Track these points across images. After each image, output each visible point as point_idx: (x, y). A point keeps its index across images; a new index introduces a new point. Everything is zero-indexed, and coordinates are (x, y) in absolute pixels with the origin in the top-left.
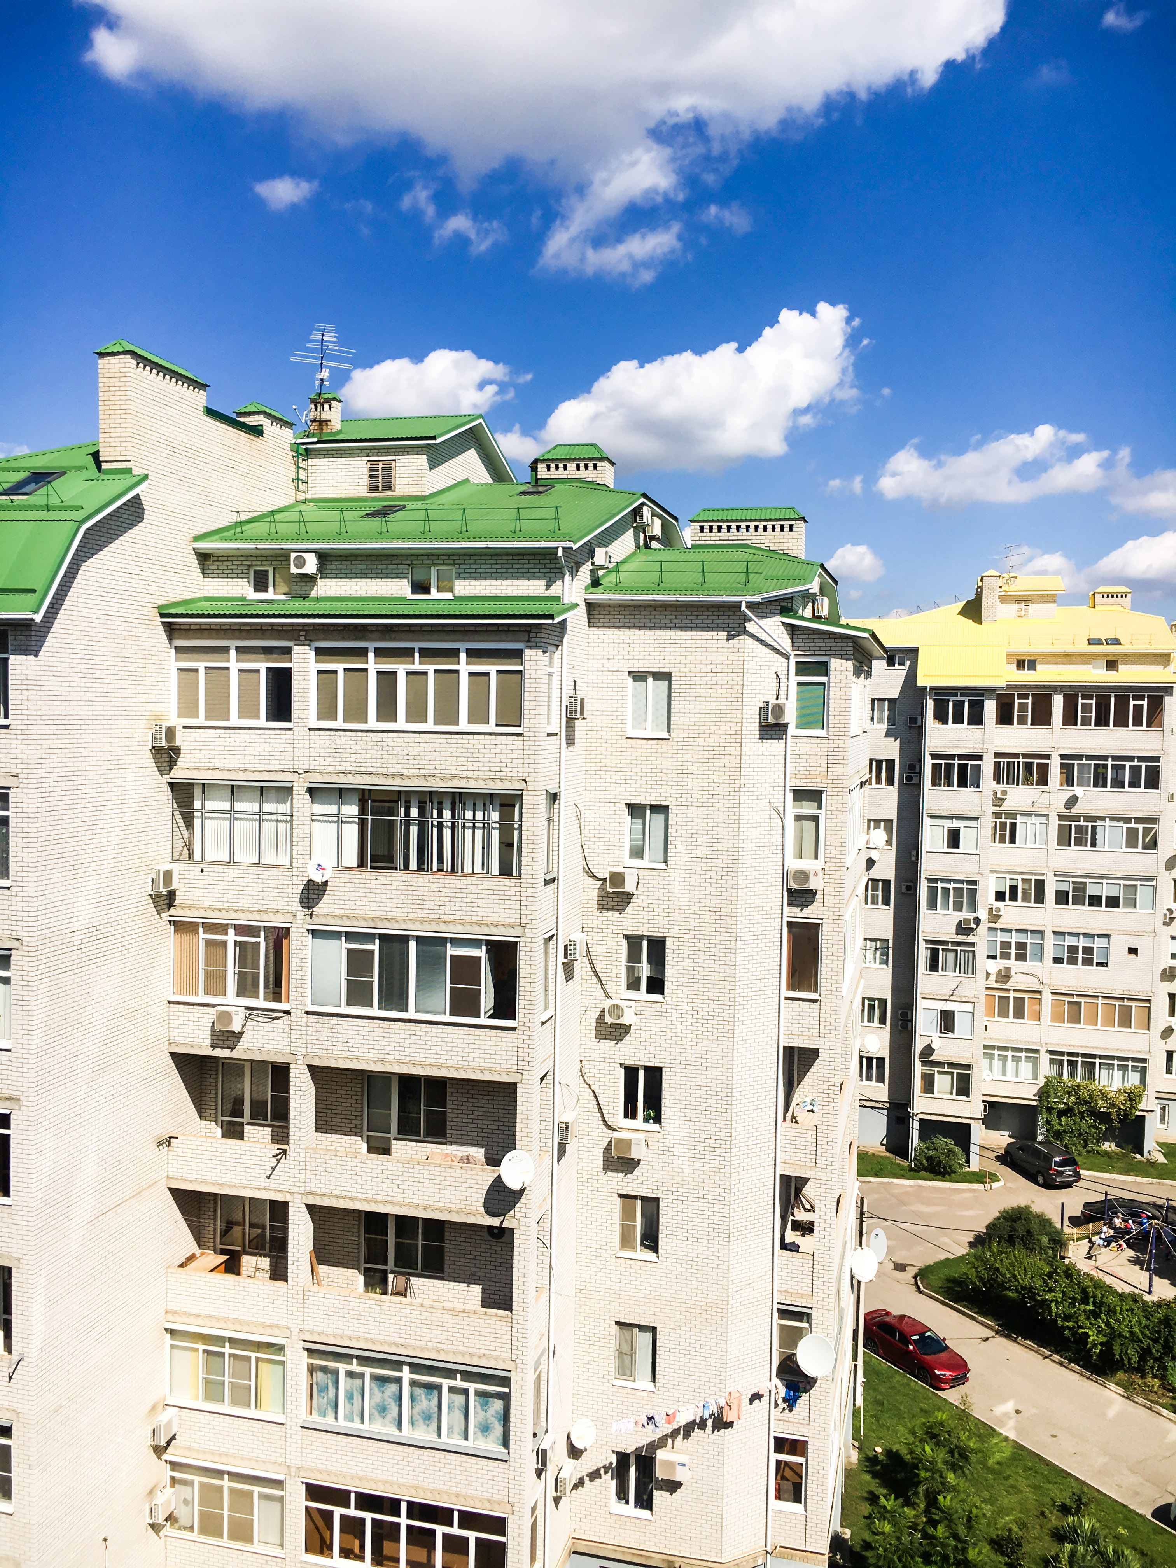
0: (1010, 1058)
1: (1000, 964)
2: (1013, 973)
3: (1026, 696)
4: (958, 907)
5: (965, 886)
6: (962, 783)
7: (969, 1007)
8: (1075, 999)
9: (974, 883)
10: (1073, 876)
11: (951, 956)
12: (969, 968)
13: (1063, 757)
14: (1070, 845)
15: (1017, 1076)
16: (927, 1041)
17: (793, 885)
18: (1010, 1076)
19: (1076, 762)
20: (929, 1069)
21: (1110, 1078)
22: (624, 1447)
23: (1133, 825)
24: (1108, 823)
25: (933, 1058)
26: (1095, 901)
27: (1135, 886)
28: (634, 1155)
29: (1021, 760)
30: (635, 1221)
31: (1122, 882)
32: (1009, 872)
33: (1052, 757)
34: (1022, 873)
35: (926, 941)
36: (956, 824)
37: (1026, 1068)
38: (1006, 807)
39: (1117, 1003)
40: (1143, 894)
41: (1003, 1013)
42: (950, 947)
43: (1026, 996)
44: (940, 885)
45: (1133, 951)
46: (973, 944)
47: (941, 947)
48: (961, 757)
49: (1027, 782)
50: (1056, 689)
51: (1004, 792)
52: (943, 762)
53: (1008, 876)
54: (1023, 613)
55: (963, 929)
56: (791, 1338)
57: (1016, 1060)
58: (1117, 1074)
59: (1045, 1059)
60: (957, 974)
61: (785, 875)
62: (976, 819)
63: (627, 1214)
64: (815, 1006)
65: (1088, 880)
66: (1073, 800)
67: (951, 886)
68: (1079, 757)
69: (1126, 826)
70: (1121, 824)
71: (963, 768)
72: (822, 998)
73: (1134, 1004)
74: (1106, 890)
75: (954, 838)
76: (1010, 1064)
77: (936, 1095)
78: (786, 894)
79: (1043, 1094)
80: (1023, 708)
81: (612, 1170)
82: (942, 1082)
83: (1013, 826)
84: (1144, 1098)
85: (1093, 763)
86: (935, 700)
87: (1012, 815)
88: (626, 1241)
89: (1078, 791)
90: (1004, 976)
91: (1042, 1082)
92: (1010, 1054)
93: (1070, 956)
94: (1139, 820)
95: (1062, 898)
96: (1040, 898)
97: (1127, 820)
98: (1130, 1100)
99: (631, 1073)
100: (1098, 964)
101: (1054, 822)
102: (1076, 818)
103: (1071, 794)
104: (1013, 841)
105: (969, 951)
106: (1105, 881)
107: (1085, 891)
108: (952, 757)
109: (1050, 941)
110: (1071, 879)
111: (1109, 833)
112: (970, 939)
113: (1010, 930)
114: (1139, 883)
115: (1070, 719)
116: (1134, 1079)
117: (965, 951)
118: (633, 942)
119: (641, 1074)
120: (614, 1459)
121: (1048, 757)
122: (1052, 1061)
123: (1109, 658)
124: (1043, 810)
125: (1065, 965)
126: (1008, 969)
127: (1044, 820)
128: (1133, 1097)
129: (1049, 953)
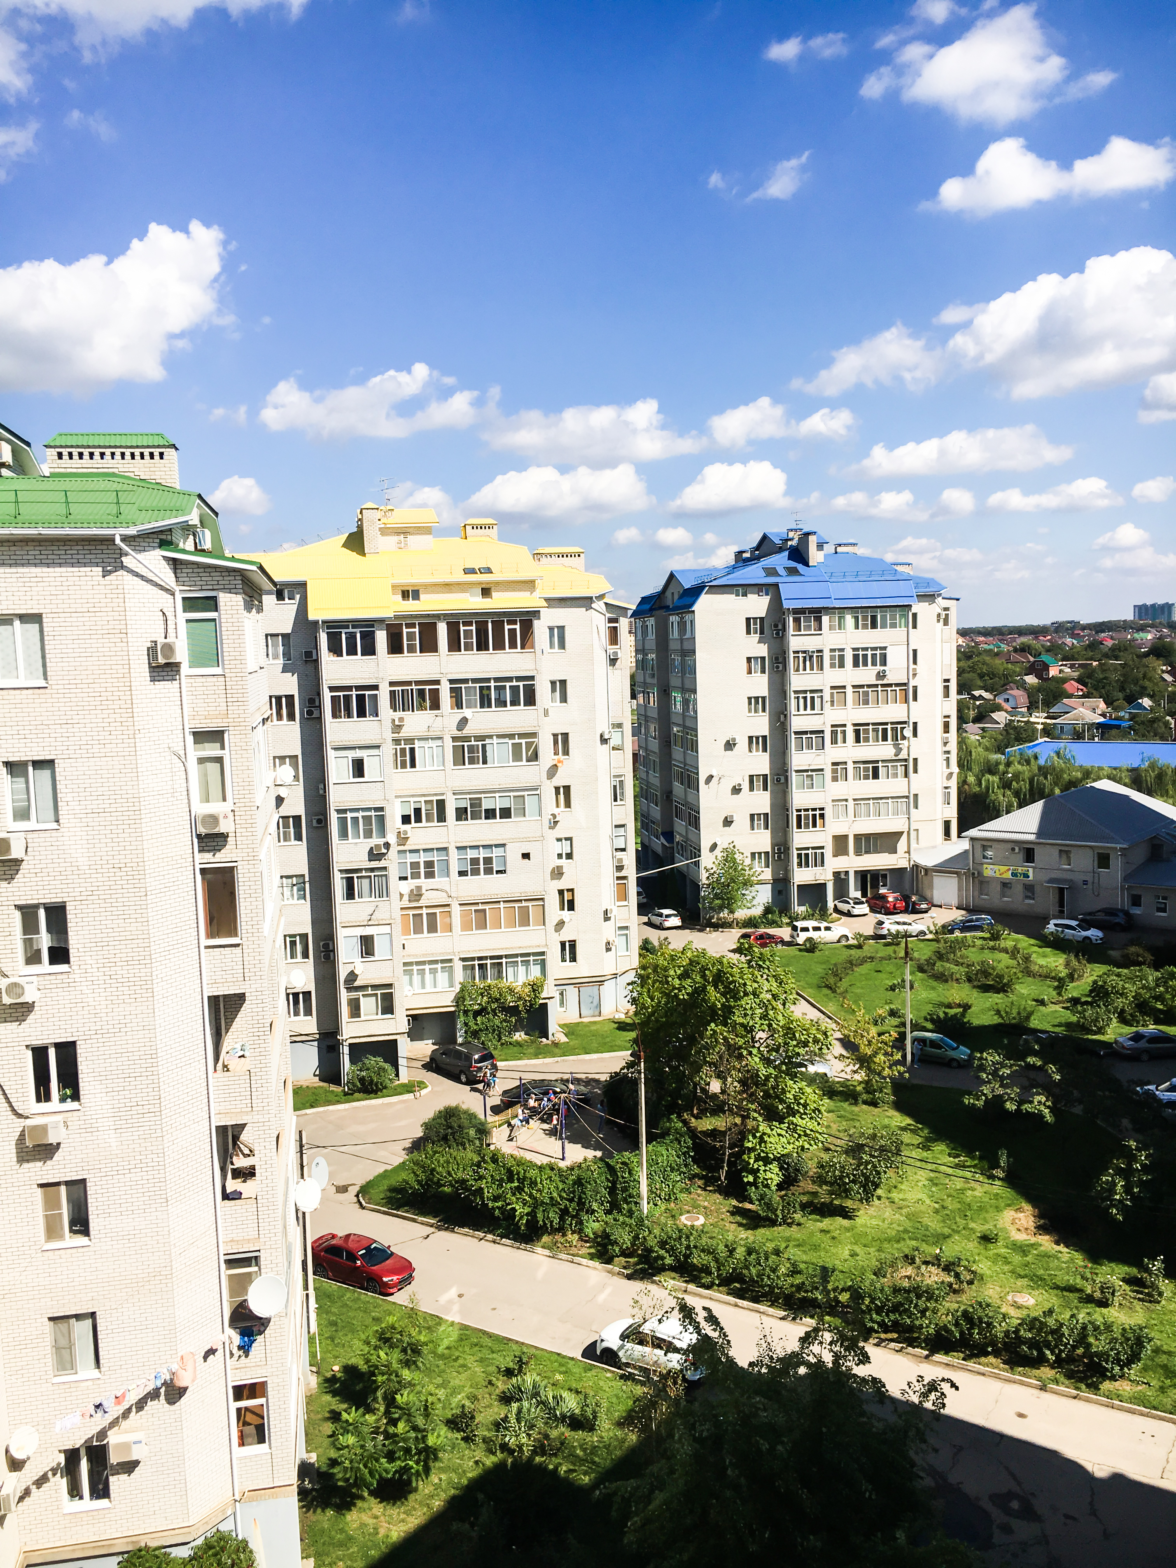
0: (427, 971)
1: (411, 883)
2: (424, 891)
3: (413, 625)
4: (368, 834)
5: (373, 813)
6: (362, 713)
7: (387, 929)
8: (481, 907)
9: (381, 809)
10: (469, 793)
11: (366, 882)
12: (383, 892)
13: (451, 681)
14: (464, 764)
15: (435, 987)
16: (349, 968)
17: (202, 830)
18: (429, 988)
19: (463, 686)
20: (354, 995)
21: (515, 975)
22: (72, 1443)
23: (517, 741)
24: (495, 740)
25: (356, 984)
26: (490, 814)
27: (523, 796)
28: (52, 1139)
29: (414, 687)
30: (59, 1207)
31: (512, 794)
32: (413, 796)
33: (442, 682)
34: (424, 795)
35: (340, 871)
36: (358, 754)
37: (442, 978)
38: (404, 733)
39: (516, 905)
40: (530, 803)
41: (418, 930)
42: (364, 874)
43: (437, 911)
44: (349, 815)
45: (526, 856)
46: (385, 868)
47: (355, 875)
48: (358, 688)
49: (421, 707)
50: (438, 617)
51: (401, 719)
52: (341, 694)
53: (412, 800)
54: (403, 545)
55: (374, 855)
56: (240, 1285)
57: (433, 972)
58: (522, 969)
59: (458, 966)
60: (373, 899)
61: (193, 822)
62: (378, 747)
63: (51, 1203)
64: (238, 950)
65: (483, 796)
66: (464, 722)
67: (360, 815)
68: (465, 681)
69: (511, 742)
70: (506, 740)
71: (361, 699)
72: (244, 942)
73: (530, 904)
74: (499, 804)
75: (359, 768)
76: (428, 977)
77: (363, 1018)
78: (196, 841)
79: (459, 999)
80: (411, 636)
81: (28, 1161)
82: (368, 1005)
83: (412, 750)
84: (545, 987)
85: (478, 685)
86: (328, 633)
87: (410, 741)
88: (52, 1232)
89: (467, 712)
90: (416, 895)
91: (458, 988)
92: (427, 967)
93: (473, 868)
94: (521, 736)
95: (461, 814)
96: (442, 818)
97: (511, 736)
98: (534, 991)
99: (39, 1054)
100: (498, 872)
101: (449, 744)
102: (467, 739)
103: (461, 716)
104: (413, 765)
105: (382, 876)
106: (497, 795)
107: (480, 806)
108: (349, 688)
109: (454, 855)
110: (468, 796)
111: (498, 751)
112: (382, 864)
113: (417, 851)
114: (526, 793)
115: (454, 645)
116: (535, 971)
117: (378, 876)
118: (28, 912)
119: (52, 1053)
120: (62, 1459)
121: (437, 682)
122: (465, 968)
123: (484, 586)
124: (438, 734)
125: (469, 877)
126: (419, 888)
127: (439, 743)
128: (536, 988)
129: (454, 868)
